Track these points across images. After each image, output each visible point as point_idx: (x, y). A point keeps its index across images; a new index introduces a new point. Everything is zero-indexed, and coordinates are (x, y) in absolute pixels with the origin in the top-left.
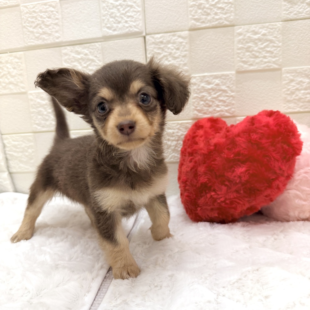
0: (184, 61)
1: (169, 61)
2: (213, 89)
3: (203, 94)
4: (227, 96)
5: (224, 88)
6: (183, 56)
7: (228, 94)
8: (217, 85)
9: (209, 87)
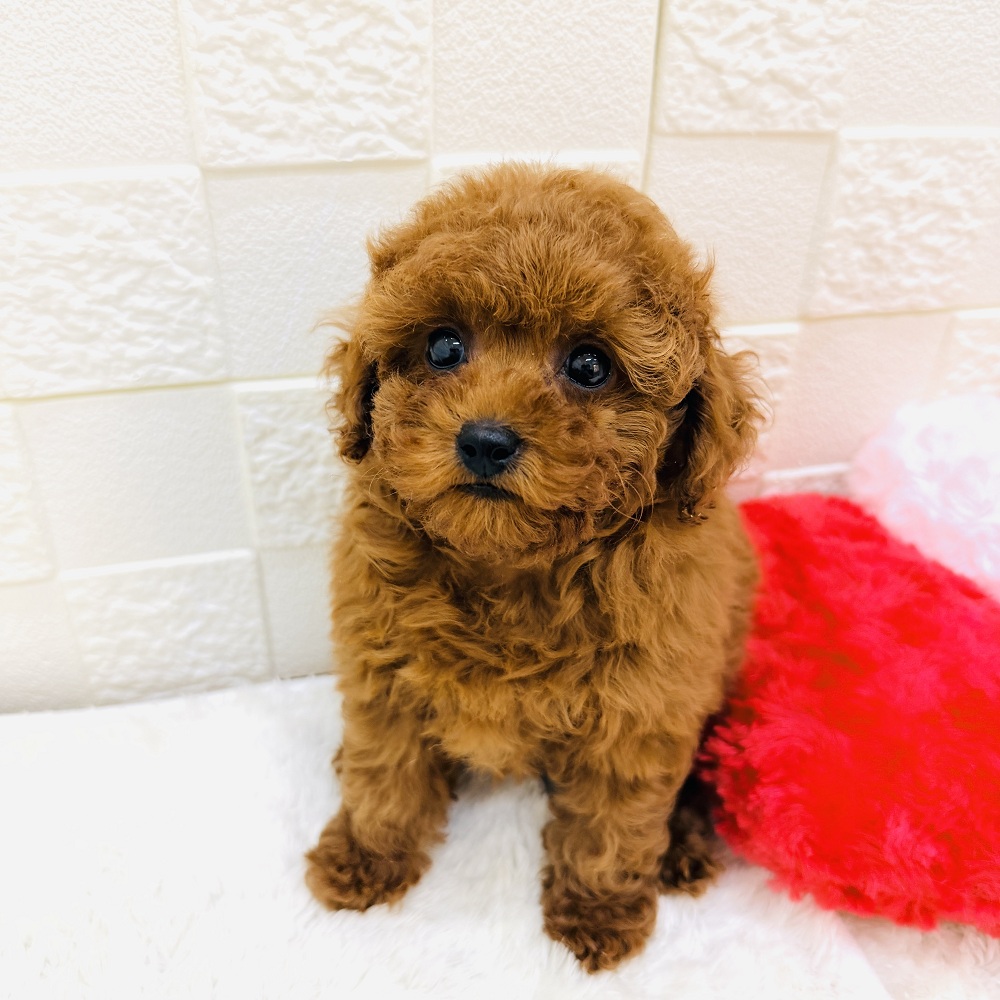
0: (830, 64)
1: (767, 55)
2: (912, 202)
3: (871, 218)
4: (954, 232)
5: (951, 196)
6: (834, 41)
7: (957, 225)
8: (934, 184)
9: (903, 189)
